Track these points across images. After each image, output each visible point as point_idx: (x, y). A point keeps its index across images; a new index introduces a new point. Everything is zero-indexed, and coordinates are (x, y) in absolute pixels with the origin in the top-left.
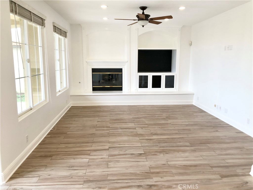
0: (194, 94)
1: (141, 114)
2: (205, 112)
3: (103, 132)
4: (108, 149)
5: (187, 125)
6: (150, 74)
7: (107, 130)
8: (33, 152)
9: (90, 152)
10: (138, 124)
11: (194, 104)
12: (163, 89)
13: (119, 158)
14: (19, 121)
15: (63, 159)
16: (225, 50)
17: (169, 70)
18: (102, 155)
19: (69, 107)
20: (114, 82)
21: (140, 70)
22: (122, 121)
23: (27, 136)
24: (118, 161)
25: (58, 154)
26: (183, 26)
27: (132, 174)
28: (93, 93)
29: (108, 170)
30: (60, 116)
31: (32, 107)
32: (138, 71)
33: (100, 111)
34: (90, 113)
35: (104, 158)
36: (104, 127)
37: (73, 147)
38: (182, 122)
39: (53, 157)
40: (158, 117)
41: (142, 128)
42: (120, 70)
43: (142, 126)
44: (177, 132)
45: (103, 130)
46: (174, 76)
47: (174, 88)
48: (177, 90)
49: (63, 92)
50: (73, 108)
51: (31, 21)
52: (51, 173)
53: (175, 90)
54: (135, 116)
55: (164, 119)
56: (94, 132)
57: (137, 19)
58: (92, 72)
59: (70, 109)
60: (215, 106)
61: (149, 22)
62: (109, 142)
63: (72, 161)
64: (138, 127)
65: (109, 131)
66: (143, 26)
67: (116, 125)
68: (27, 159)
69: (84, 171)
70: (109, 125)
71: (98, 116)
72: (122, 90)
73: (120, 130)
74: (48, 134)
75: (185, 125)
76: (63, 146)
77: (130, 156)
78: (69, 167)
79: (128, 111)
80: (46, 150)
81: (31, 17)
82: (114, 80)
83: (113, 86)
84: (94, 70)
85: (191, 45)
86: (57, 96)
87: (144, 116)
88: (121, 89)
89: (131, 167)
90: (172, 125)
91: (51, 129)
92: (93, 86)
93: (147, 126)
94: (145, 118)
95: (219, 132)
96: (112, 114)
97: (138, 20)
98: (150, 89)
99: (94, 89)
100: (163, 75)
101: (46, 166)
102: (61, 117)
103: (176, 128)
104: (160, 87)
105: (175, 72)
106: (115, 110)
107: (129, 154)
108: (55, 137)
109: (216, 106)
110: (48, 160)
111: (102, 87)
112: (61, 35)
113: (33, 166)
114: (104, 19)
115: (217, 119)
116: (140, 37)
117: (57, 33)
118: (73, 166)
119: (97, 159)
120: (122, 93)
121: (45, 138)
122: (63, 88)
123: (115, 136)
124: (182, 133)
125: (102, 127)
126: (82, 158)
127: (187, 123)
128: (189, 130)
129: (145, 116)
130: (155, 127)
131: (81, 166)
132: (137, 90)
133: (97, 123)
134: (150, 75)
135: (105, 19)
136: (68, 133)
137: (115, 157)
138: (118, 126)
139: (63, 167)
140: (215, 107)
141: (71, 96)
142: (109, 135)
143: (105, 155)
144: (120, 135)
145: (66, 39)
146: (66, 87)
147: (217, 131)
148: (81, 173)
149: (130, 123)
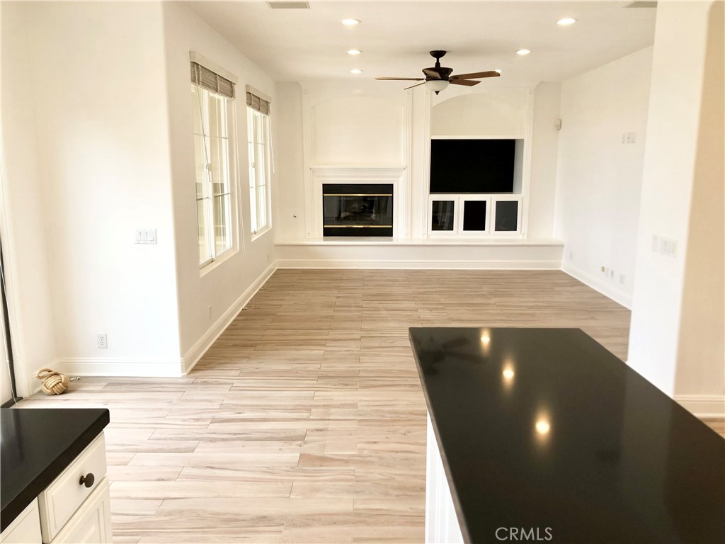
0: (563, 246)
1: (433, 286)
2: (583, 285)
3: (349, 314)
4: (360, 339)
5: (530, 308)
6: (459, 198)
7: (357, 311)
8: (218, 339)
9: (325, 341)
10: (424, 304)
11: (562, 269)
12: (490, 233)
13: (380, 351)
14: (201, 276)
15: (277, 350)
16: (623, 142)
17: (509, 188)
18: (347, 347)
19: (271, 270)
20: (374, 215)
21: (434, 188)
22: (390, 298)
23: (210, 308)
24: (379, 355)
25: (265, 344)
26: (540, 83)
27: (401, 371)
28: (324, 240)
29: (360, 365)
30: (257, 287)
31: (214, 257)
32: (431, 191)
33: (341, 280)
34: (319, 283)
35: (353, 351)
36: (350, 307)
37: (293, 335)
38: (522, 302)
39: (258, 347)
40: (470, 292)
41: (431, 310)
42: (389, 188)
43: (431, 306)
44: (505, 318)
45: (350, 311)
46: (516, 203)
47: (516, 230)
48: (525, 236)
49: (261, 234)
50: (279, 273)
51: (217, 91)
52: (258, 366)
53: (521, 237)
54: (419, 290)
55: (483, 296)
56: (332, 314)
57: (425, 77)
58: (324, 193)
59: (274, 274)
60: (603, 269)
61: (451, 82)
62: (361, 330)
63: (293, 353)
64: (421, 308)
65: (360, 314)
66: (437, 92)
67: (376, 304)
68: (211, 347)
69: (318, 366)
70: (362, 303)
71: (338, 288)
72: (391, 235)
73: (386, 312)
74: (239, 315)
75: (526, 306)
76: (274, 332)
77: (401, 349)
78: (290, 360)
79: (403, 281)
80: (241, 337)
81: (217, 84)
82: (374, 211)
83: (371, 226)
84: (327, 188)
85: (559, 127)
86: (253, 240)
87: (438, 289)
88: (388, 233)
89: (401, 363)
90: (499, 306)
91: (243, 307)
92: (324, 225)
93: (442, 306)
94: (441, 293)
95: (597, 320)
96: (367, 286)
97: (427, 80)
98: (459, 233)
99: (328, 233)
100: (491, 200)
101: (248, 358)
102: (260, 287)
103: (504, 311)
104: (484, 229)
105: (521, 195)
106: (375, 278)
107: (399, 347)
108: (254, 320)
109: (605, 270)
110: (251, 350)
111: (345, 226)
112: (259, 110)
113: (225, 358)
114: (352, 71)
115: (604, 297)
116: (435, 110)
117: (253, 107)
118: (298, 359)
119: (339, 351)
120: (392, 240)
121: (235, 320)
122: (261, 227)
123: (375, 320)
124: (513, 319)
125: (346, 307)
126: (312, 350)
127: (532, 304)
128: (533, 315)
129: (441, 289)
130: (459, 310)
131: (312, 360)
132: (428, 236)
133: (336, 300)
134: (459, 200)
135: (356, 72)
136: (278, 314)
137: (373, 350)
138: (381, 306)
139: (277, 359)
140: (602, 272)
141: (275, 246)
142: (361, 319)
143: (354, 346)
144: (383, 319)
145: (268, 118)
146: (267, 226)
147: (593, 318)
148: (313, 367)
149: (406, 302)
